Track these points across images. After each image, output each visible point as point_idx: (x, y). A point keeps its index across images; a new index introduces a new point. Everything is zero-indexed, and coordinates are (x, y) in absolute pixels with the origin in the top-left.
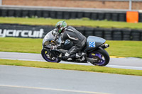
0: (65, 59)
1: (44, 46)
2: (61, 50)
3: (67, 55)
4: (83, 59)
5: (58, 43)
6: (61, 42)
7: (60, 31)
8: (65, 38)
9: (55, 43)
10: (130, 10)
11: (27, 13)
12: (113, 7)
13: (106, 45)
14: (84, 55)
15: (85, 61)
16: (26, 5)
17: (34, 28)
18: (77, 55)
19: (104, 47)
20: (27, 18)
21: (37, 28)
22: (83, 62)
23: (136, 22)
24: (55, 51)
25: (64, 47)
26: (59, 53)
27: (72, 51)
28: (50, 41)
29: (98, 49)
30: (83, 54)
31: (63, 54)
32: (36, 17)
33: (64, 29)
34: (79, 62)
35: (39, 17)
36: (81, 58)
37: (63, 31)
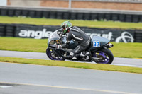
0: (70, 58)
1: (49, 45)
2: (66, 49)
3: (72, 54)
4: (88, 58)
5: (63, 43)
6: (66, 42)
9: (60, 42)
11: (96, 16)
14: (88, 55)
15: (90, 60)
16: (95, 8)
17: (102, 32)
18: (82, 54)
19: (108, 47)
20: (96, 21)
21: (106, 31)
22: (87, 61)
24: (60, 51)
25: (69, 46)
26: (64, 52)
27: (77, 50)
28: (55, 41)
30: (88, 53)
31: (68, 54)
32: (105, 20)
33: (69, 29)
34: (84, 61)
35: (108, 20)
36: (86, 57)
37: (68, 31)
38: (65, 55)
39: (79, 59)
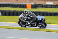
1: (19, 20)
2: (26, 21)
5: (25, 19)
6: (26, 18)
7: (26, 13)
8: (28, 16)
10: (28, 3)
12: (21, 2)
13: (45, 19)
18: (33, 24)
19: (44, 20)
23: (30, 8)
28: (22, 18)
29: (42, 21)
30: (36, 23)
37: (27, 13)
38: (26, 24)
39: (32, 25)
